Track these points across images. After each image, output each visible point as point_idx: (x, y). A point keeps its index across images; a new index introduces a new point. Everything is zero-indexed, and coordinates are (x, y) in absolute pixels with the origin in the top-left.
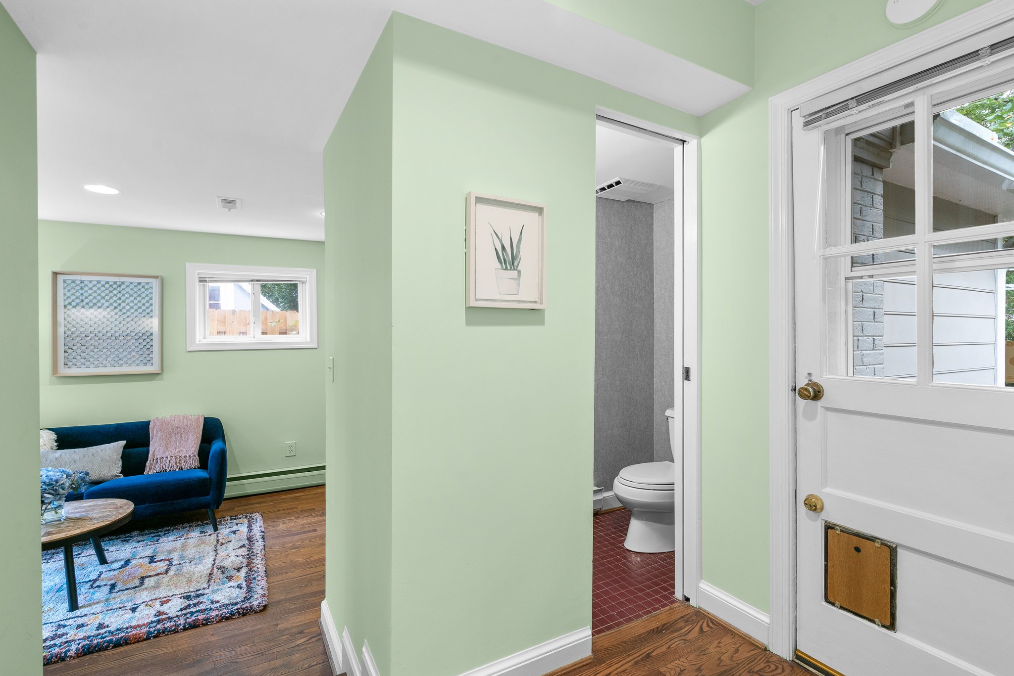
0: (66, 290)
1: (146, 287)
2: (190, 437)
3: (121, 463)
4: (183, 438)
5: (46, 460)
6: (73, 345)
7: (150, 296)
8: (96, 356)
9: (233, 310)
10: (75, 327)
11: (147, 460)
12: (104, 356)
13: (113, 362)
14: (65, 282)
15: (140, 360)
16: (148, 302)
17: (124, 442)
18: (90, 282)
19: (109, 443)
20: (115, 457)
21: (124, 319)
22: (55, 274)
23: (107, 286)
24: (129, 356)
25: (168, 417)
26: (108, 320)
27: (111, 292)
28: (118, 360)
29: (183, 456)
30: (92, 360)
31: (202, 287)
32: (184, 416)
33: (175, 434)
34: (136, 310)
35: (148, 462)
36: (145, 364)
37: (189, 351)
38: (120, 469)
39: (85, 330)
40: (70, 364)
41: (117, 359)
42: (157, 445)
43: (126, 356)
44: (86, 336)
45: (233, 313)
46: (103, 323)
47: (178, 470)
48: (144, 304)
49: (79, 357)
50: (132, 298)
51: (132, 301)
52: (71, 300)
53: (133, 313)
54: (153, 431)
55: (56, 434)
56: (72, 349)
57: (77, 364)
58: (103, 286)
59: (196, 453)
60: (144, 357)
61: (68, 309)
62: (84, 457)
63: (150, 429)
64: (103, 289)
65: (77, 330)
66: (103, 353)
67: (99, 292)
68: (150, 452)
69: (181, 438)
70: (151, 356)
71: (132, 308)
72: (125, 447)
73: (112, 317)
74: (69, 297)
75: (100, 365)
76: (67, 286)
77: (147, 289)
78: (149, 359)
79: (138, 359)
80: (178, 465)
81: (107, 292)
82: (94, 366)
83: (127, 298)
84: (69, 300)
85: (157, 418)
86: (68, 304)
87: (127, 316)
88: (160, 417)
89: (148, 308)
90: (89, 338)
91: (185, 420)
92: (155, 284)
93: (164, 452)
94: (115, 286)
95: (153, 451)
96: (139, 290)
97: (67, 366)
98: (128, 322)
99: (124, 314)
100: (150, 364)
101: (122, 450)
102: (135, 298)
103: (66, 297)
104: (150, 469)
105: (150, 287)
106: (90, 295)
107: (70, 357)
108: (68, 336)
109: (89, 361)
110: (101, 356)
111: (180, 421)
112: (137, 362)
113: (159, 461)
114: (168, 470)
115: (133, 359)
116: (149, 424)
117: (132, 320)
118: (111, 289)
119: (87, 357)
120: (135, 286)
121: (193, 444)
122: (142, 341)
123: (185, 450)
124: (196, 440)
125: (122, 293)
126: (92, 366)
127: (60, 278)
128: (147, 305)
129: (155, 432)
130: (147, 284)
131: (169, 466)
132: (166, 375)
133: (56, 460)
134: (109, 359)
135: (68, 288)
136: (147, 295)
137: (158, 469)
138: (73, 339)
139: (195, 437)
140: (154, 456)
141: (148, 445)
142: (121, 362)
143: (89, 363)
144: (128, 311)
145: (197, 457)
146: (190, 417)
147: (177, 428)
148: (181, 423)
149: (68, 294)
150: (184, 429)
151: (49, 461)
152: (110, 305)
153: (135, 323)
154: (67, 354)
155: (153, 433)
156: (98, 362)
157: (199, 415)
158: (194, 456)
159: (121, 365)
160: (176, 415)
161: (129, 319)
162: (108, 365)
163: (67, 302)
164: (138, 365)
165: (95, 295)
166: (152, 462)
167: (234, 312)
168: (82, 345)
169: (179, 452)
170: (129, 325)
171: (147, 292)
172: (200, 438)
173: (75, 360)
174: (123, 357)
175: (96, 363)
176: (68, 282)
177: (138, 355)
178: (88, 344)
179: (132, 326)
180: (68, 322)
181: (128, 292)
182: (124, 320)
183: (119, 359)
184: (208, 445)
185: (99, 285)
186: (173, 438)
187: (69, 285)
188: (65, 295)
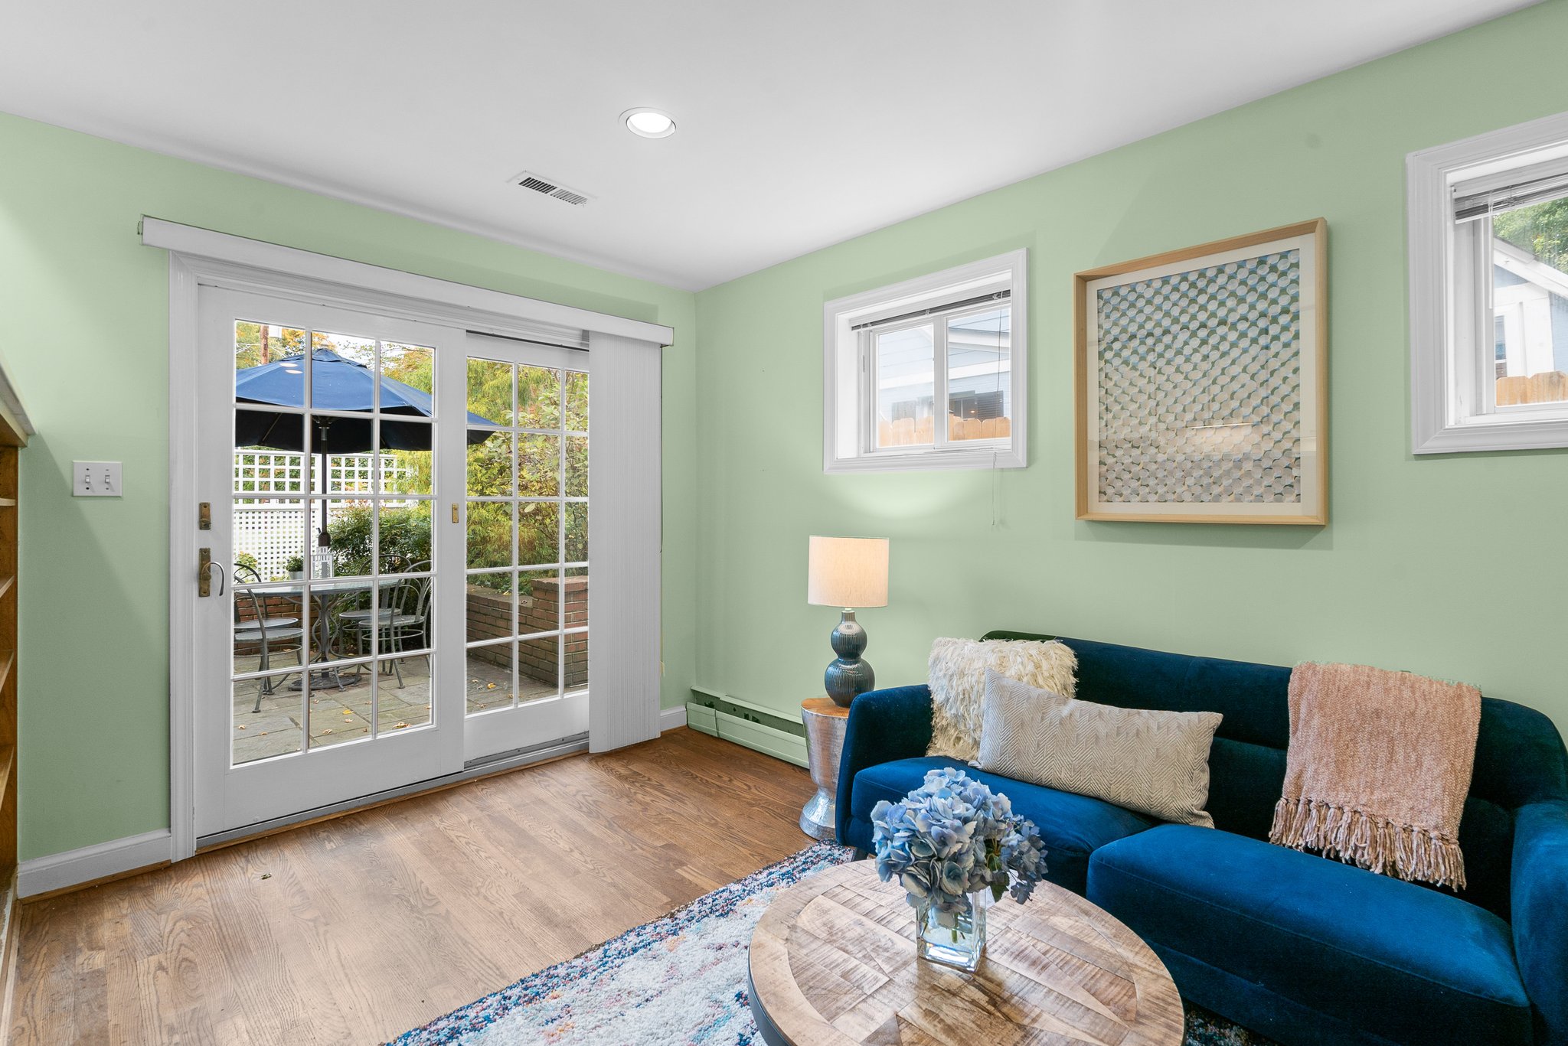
0: (1103, 315)
1: (1281, 267)
2: (1427, 762)
3: (1205, 779)
4: (1400, 756)
5: (1042, 719)
6: (1117, 447)
7: (1292, 292)
8: (1160, 474)
9: (1551, 375)
10: (1120, 403)
11: (1279, 797)
12: (1179, 474)
13: (1198, 490)
14: (1099, 296)
15: (1265, 483)
16: (1285, 311)
17: (1215, 718)
18: (1148, 286)
19: (1181, 710)
20: (1190, 757)
21: (1223, 369)
22: (1083, 280)
23: (1184, 286)
24: (1237, 474)
25: (1346, 668)
26: (1186, 378)
27: (1193, 301)
28: (1209, 485)
29: (1399, 824)
30: (1152, 482)
31: (1465, 234)
32: (1403, 680)
33: (1371, 734)
34: (1254, 341)
35: (1282, 802)
36: (1279, 496)
37: (1420, 457)
38: (1203, 798)
39: (1139, 407)
40: (1110, 491)
41: (1206, 481)
42: (1308, 754)
43: (1228, 473)
44: (1140, 423)
45: (1551, 382)
46: (1175, 387)
47: (1378, 870)
48: (1274, 320)
49: (1126, 476)
50: (1243, 309)
51: (1244, 318)
52: (1112, 338)
53: (1245, 351)
54: (1297, 704)
55: (1076, 656)
56: (1114, 456)
57: (1124, 493)
58: (1176, 289)
59: (1452, 831)
60: (1276, 474)
61: (1107, 361)
62: (1118, 734)
63: (1290, 698)
64: (1175, 296)
65: (1122, 408)
66: (1175, 464)
67: (1166, 306)
68: (1288, 771)
69: (1392, 753)
70: (1295, 472)
71: (1243, 335)
72: (1220, 732)
73: (1195, 368)
74: (1108, 332)
75: (1170, 496)
76: (1104, 305)
77: (1284, 274)
78: (1289, 481)
79: (1259, 482)
80: (1380, 850)
81: (1184, 302)
82: (1156, 497)
83: (1231, 310)
84: (1109, 339)
85: (1312, 666)
86: (1105, 349)
87: (1230, 362)
88: (1321, 665)
89: (1285, 328)
90: (1147, 428)
91: (1407, 693)
92: (1307, 249)
93: (1333, 786)
94: (1201, 284)
95: (1296, 770)
96: (1263, 279)
97: (1105, 498)
98: (1233, 378)
99: (1223, 355)
100: (1293, 497)
101: (1208, 740)
102: (1252, 307)
103: (1101, 333)
104: (1287, 828)
105: (1292, 266)
106: (1149, 319)
107: (1111, 476)
109: (1147, 486)
110: (1171, 473)
111: (1387, 691)
112: (1257, 491)
113: (1314, 812)
114: (1345, 855)
115: (1246, 482)
116: (1288, 681)
117: (1244, 370)
118: (1193, 293)
119: (1143, 475)
120: (1252, 272)
121: (1439, 791)
122: (1271, 428)
123: (1405, 804)
124: (1451, 778)
125: (1219, 297)
126: (1153, 498)
127: (1093, 288)
128: (1284, 320)
129: (1303, 710)
130: (1284, 256)
131: (1347, 842)
132: (1339, 533)
133: (1061, 723)
134: (1190, 481)
135: (1106, 309)
136: (1283, 291)
137: (1311, 839)
139: (1446, 765)
140: (1299, 788)
141: (1283, 745)
142: (1216, 490)
143: (1147, 490)
144: (1233, 345)
145: (1456, 847)
146: (1425, 686)
147: (1377, 713)
148: (1390, 701)
149: (1106, 326)
150: (1403, 724)
151: (1047, 722)
152: (1191, 337)
153: (1252, 377)
154: (1104, 468)
155: (1297, 712)
156: (1165, 489)
157: (1459, 685)
158: (1442, 838)
159: (1217, 498)
160: (1372, 669)
161: (1236, 370)
162: (1187, 496)
163: (1104, 344)
164: (1259, 498)
165: (1158, 316)
166: (1292, 806)
167: (1555, 378)
168: (1133, 447)
169: (1384, 804)
170: (1235, 386)
171: (1283, 283)
172: (1467, 777)
173: (1119, 484)
174: (1220, 477)
175: (1161, 490)
176: (1106, 295)
177: (1261, 471)
178: (1144, 442)
179: (1243, 386)
180: (1107, 392)
181: (1233, 294)
182: (1223, 373)
183: (1211, 480)
184: (1501, 810)
185: (1167, 289)
186: (1363, 748)
187: (1107, 302)
188: (1100, 326)
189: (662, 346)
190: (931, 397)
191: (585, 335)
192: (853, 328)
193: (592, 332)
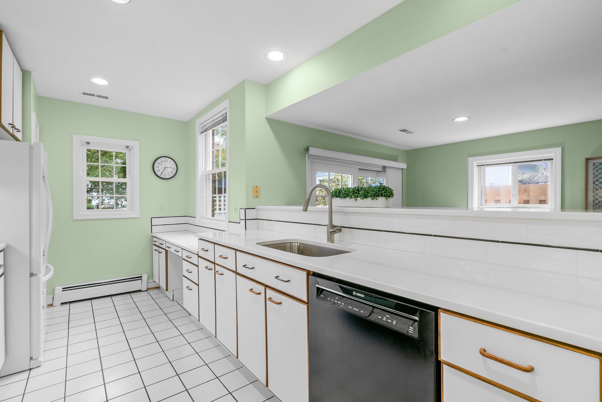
0: (595, 171)
14: (594, 165)
22: (587, 160)
52: (599, 178)
61: (596, 185)
74: (597, 176)
76: (595, 167)
84: (597, 178)
86: (596, 181)
103: (594, 176)
108: (596, 204)
127: (591, 163)
135: (596, 169)
138: (599, 207)
149: (596, 174)
163: (595, 180)
176: (596, 165)
180: (596, 194)
187: (597, 167)
188: (594, 174)
189: (402, 169)
190: (510, 185)
191: (384, 168)
192: (477, 166)
193: (387, 166)
